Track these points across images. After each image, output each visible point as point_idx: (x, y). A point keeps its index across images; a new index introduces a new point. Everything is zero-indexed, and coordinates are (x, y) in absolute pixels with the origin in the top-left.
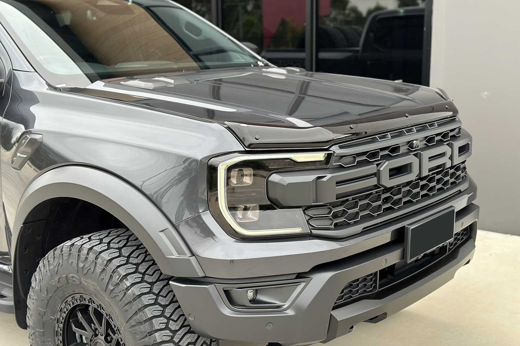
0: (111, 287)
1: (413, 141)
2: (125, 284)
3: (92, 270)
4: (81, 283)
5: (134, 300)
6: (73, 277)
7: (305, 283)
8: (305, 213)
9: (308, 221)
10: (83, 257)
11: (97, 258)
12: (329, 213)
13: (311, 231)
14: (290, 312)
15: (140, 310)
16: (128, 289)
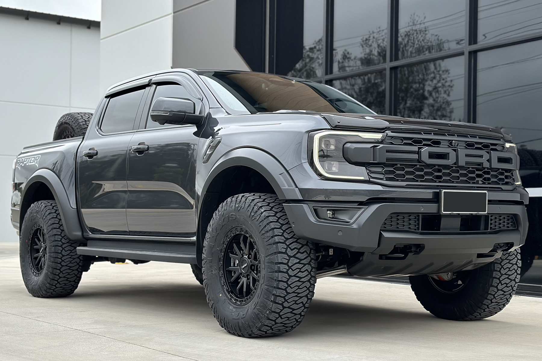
0: (252, 214)
1: (453, 140)
2: (261, 211)
3: (243, 207)
4: (236, 218)
5: (265, 219)
6: (232, 215)
7: (364, 209)
8: (366, 169)
9: (368, 173)
10: (238, 201)
11: (246, 200)
12: (383, 170)
13: (369, 179)
14: (355, 226)
15: (268, 224)
16: (262, 213)
